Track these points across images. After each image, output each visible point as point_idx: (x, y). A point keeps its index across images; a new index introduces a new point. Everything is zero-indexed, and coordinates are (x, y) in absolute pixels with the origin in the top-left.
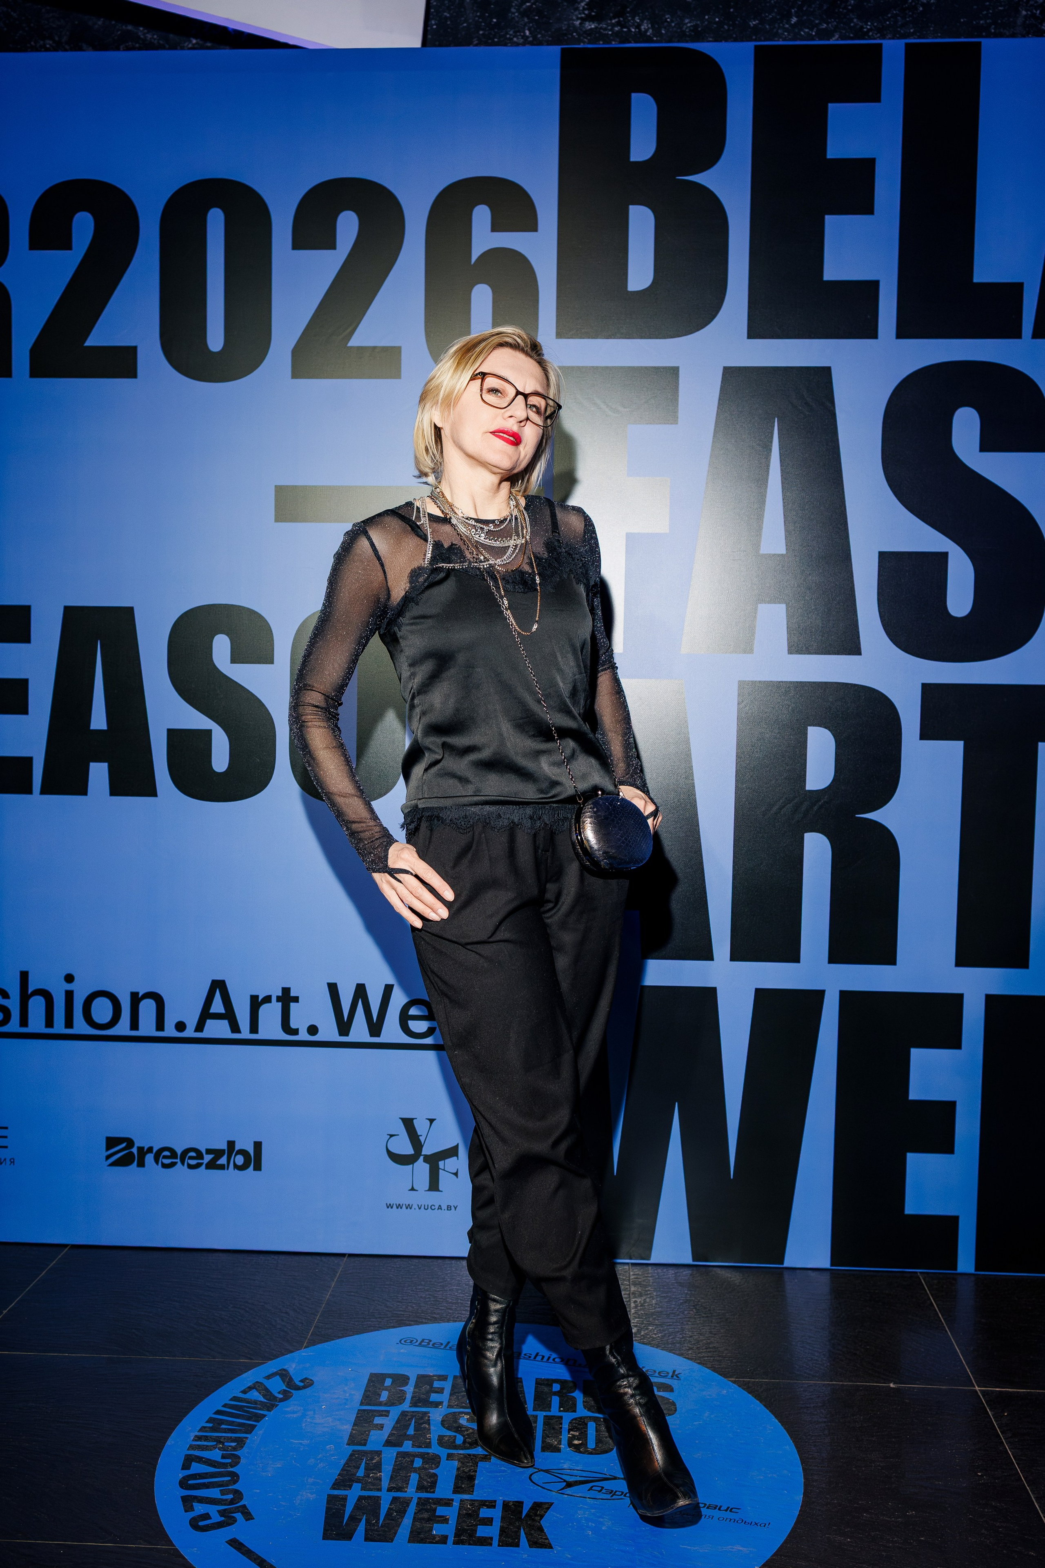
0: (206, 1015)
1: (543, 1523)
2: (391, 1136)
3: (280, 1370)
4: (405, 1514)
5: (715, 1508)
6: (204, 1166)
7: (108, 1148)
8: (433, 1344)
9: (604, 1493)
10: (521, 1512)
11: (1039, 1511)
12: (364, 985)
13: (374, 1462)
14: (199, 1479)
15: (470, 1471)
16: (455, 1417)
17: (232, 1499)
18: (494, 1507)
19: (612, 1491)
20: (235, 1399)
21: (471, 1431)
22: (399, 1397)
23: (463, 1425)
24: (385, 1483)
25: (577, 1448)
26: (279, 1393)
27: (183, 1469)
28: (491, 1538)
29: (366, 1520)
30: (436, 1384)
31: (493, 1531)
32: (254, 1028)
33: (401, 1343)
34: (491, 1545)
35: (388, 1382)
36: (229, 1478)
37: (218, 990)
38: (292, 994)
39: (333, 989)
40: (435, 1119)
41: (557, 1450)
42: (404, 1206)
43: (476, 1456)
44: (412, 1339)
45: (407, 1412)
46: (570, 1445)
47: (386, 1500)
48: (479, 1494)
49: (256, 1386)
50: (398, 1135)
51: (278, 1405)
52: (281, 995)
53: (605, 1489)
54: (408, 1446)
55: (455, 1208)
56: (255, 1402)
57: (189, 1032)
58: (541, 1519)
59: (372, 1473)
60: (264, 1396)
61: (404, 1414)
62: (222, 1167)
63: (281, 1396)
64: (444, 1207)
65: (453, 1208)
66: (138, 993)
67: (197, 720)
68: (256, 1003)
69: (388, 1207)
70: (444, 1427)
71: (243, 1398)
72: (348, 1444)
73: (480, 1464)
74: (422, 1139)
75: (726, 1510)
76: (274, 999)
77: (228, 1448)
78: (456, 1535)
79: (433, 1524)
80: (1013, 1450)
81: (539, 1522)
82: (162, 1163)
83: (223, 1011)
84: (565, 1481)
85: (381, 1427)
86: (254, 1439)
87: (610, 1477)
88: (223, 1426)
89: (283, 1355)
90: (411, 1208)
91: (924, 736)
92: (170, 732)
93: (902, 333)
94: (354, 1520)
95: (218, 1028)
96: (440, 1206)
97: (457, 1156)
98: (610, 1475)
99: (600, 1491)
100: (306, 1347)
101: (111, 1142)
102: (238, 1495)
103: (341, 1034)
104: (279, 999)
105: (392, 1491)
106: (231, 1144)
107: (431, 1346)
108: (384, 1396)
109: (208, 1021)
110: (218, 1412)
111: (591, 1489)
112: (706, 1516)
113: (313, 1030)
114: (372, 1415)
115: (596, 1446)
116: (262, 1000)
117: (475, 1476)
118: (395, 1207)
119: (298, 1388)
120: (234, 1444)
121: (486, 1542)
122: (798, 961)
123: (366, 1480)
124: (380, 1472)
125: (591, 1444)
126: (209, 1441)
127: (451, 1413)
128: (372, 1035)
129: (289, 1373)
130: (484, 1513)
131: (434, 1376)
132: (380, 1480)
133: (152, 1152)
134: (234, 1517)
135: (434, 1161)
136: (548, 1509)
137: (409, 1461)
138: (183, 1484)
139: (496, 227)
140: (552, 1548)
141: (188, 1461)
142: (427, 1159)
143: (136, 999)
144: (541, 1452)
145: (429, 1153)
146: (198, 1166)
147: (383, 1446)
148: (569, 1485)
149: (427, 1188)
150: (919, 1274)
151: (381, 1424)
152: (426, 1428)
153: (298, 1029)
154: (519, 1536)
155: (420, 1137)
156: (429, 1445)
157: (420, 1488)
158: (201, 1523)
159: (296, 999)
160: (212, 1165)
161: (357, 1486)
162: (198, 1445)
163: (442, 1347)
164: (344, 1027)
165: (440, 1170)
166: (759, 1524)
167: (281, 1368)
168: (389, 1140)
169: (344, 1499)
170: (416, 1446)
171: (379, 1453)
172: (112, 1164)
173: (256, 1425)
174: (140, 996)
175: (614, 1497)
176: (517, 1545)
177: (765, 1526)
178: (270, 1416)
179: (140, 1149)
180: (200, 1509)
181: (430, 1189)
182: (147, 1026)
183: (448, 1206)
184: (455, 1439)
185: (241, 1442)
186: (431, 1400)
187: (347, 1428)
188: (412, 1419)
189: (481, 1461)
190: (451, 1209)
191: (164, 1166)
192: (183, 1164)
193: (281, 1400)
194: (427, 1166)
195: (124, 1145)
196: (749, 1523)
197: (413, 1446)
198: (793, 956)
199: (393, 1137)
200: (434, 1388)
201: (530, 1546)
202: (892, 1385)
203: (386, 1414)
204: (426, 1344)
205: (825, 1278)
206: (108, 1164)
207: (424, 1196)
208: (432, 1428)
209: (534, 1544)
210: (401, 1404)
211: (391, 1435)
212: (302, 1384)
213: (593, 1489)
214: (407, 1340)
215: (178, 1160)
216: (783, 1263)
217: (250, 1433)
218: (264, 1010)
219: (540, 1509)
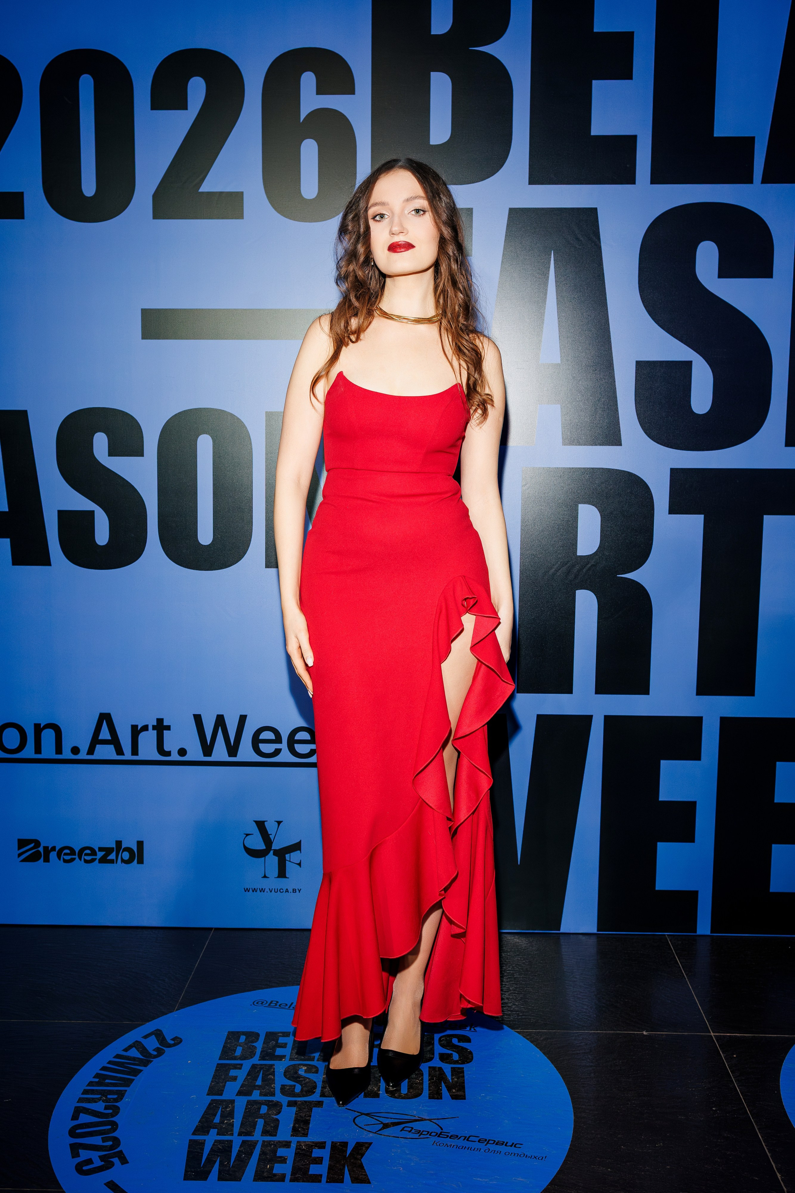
0: (95, 741)
1: (363, 1160)
2: (247, 835)
3: (155, 1030)
4: (252, 1155)
5: (503, 1144)
6: (97, 861)
7: (19, 848)
8: (280, 1006)
9: (413, 1133)
10: (346, 1151)
11: (762, 1140)
12: (223, 715)
13: (228, 1110)
14: (85, 1128)
15: (305, 1116)
16: (295, 1068)
17: (111, 1146)
18: (324, 1147)
19: (420, 1131)
20: (118, 1056)
21: (307, 1080)
22: (250, 1052)
23: (301, 1075)
24: (236, 1129)
25: (392, 1094)
26: (154, 1050)
27: (72, 1120)
28: (321, 1176)
29: (220, 1161)
30: (281, 1040)
31: (322, 1169)
32: (135, 750)
33: (254, 1004)
34: (320, 1181)
35: (243, 1039)
36: (110, 1127)
37: (105, 721)
38: (165, 724)
39: (198, 719)
40: (282, 822)
41: (376, 1095)
42: (258, 889)
43: (310, 1103)
44: (263, 1001)
45: (257, 1065)
46: (387, 1091)
47: (237, 1141)
48: (312, 1138)
49: (137, 1045)
50: (253, 834)
51: (152, 1061)
52: (156, 724)
53: (415, 1130)
54: (256, 1095)
55: (299, 891)
56: (134, 1059)
57: (83, 755)
58: (362, 1158)
59: (227, 1120)
60: (141, 1053)
61: (254, 1066)
62: (112, 861)
63: (155, 1053)
64: (290, 890)
65: (297, 891)
66: (40, 724)
67: (82, 503)
68: (136, 731)
69: (246, 891)
70: (286, 1078)
71: (126, 1056)
72: (208, 1094)
73: (314, 1109)
74: (272, 837)
75: (511, 1146)
76: (150, 728)
77: (111, 1100)
78: (293, 1174)
79: (274, 1164)
80: (741, 1087)
81: (361, 1161)
82: (64, 859)
83: (110, 738)
84: (382, 1123)
85: (235, 1079)
86: (132, 1093)
87: (419, 1118)
88: (107, 1081)
89: (159, 1017)
90: (264, 892)
91: (671, 511)
92: (60, 513)
93: (656, 179)
94: (210, 1162)
95: (106, 752)
96: (287, 889)
97: (300, 850)
98: (418, 1117)
99: (410, 1131)
100: (177, 1010)
101: (22, 843)
102: (116, 1141)
103: (205, 755)
104: (154, 728)
105: (242, 1136)
106: (119, 843)
107: (278, 1006)
108: (239, 1051)
109: (97, 746)
110: (104, 1068)
111: (403, 1130)
112: (495, 1151)
113: (182, 752)
114: (228, 1068)
115: (408, 1091)
116: (140, 729)
117: (309, 1120)
118: (251, 890)
119: (169, 1046)
120: (116, 1096)
121: (317, 1179)
122: (571, 693)
123: (221, 1125)
124: (234, 1119)
125: (404, 1090)
126: (95, 1095)
127: (292, 1065)
128: (229, 756)
129: (162, 1033)
130: (316, 1153)
131: (279, 1033)
132: (233, 1126)
133: (55, 850)
134: (112, 1162)
135: (282, 854)
136: (367, 1148)
137: (256, 1109)
138: (72, 1133)
139: (320, 91)
140: (369, 1183)
141: (77, 1112)
142: (276, 853)
143: (38, 729)
144: (364, 1097)
145: (277, 848)
146: (93, 861)
147: (237, 1095)
148: (386, 1126)
149: (277, 876)
150: (667, 936)
151: (235, 1076)
152: (271, 1078)
153: (170, 752)
154: (344, 1173)
155: (270, 836)
156: (273, 1094)
157: (265, 1132)
158: (85, 1168)
159: (168, 728)
160: (103, 860)
161: (213, 1132)
162: (87, 1098)
163: (287, 1007)
164: (208, 749)
165: (287, 861)
166: (537, 1158)
167: (156, 1029)
168: (246, 838)
169: (202, 1144)
170: (263, 1095)
171: (232, 1102)
172: (22, 861)
173: (134, 1079)
174: (42, 727)
175: (422, 1136)
176: (341, 1181)
177: (542, 1159)
178: (146, 1071)
179: (46, 848)
180: (84, 1155)
181: (279, 877)
182: (48, 750)
183: (293, 889)
184: (294, 1088)
185: (121, 1095)
186: (276, 1054)
187: (207, 1080)
188: (261, 1071)
189: (314, 1107)
190: (296, 892)
191: (65, 861)
192: (80, 859)
193: (155, 1057)
194: (276, 859)
195: (32, 845)
196: (529, 1157)
197: (261, 1095)
198: (568, 689)
199: (248, 837)
200: (280, 1043)
201: (353, 1182)
202: (645, 1033)
203: (239, 1067)
204: (274, 1005)
205: (593, 941)
206: (20, 860)
207: (274, 882)
208: (276, 1078)
209: (356, 1180)
210: (252, 1058)
211: (242, 1086)
212: (172, 1042)
213: (404, 1129)
214: (258, 1002)
215: (76, 857)
216: (559, 930)
217: (129, 1086)
218: (142, 736)
219: (361, 1148)
